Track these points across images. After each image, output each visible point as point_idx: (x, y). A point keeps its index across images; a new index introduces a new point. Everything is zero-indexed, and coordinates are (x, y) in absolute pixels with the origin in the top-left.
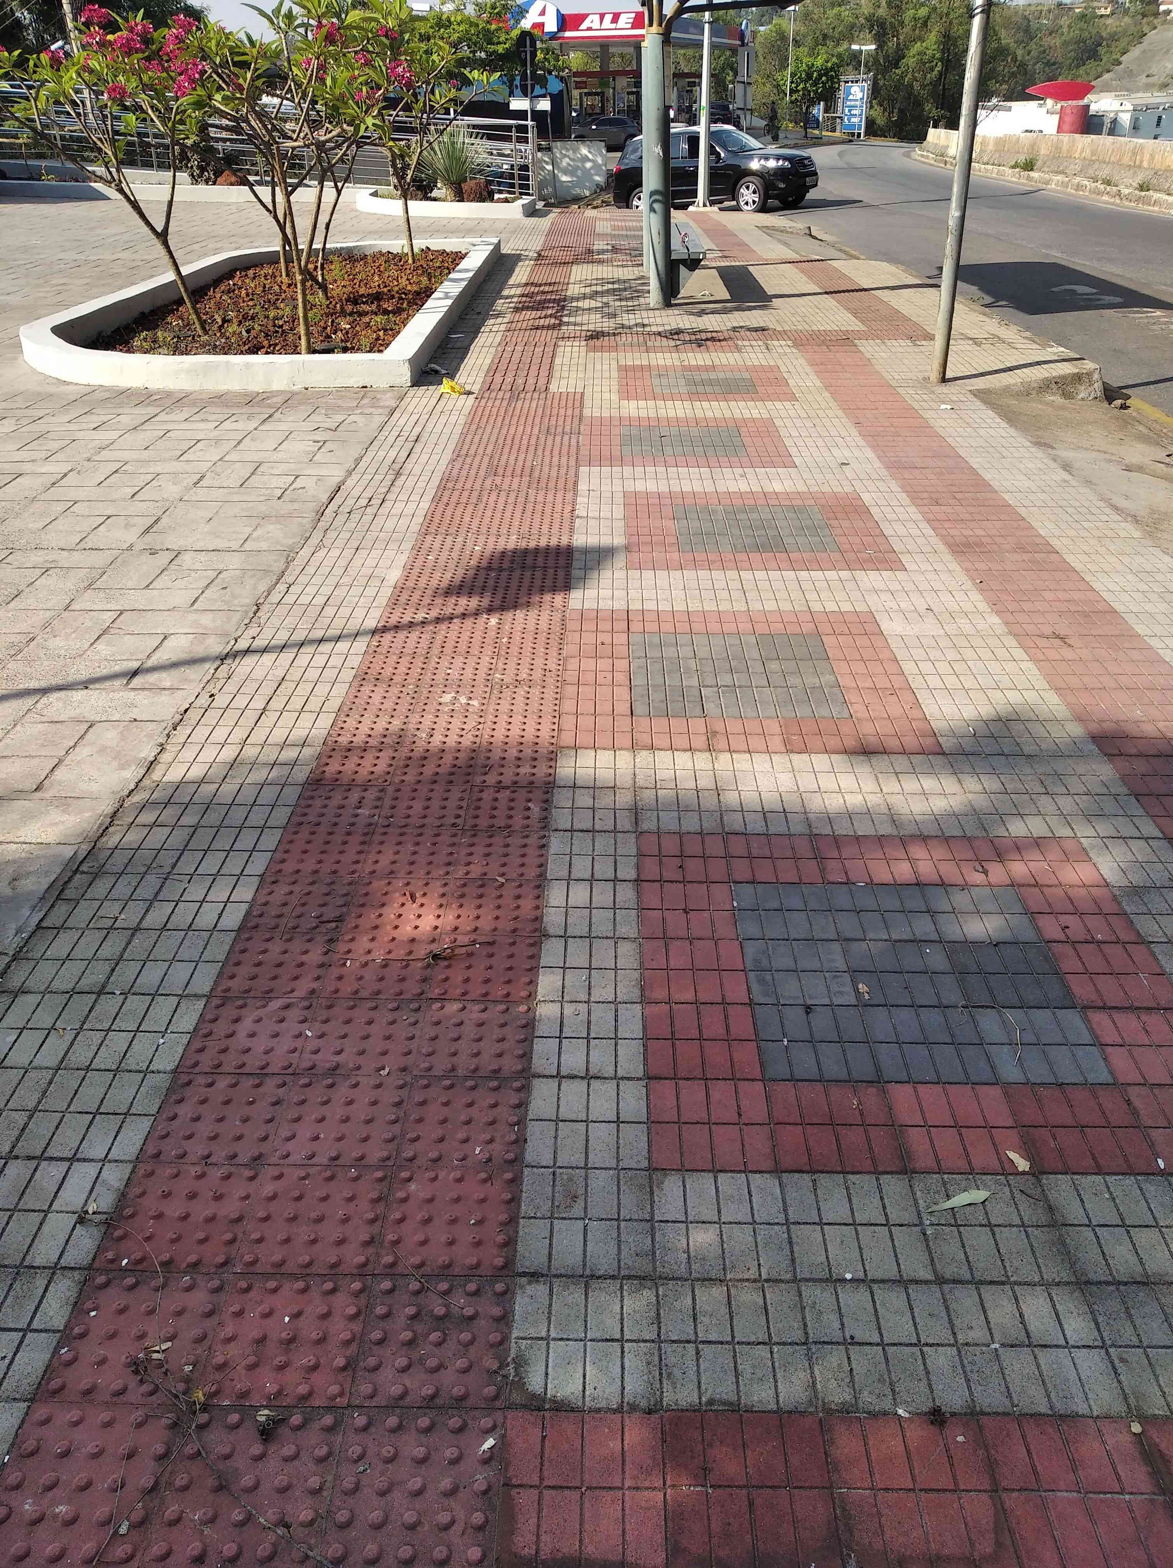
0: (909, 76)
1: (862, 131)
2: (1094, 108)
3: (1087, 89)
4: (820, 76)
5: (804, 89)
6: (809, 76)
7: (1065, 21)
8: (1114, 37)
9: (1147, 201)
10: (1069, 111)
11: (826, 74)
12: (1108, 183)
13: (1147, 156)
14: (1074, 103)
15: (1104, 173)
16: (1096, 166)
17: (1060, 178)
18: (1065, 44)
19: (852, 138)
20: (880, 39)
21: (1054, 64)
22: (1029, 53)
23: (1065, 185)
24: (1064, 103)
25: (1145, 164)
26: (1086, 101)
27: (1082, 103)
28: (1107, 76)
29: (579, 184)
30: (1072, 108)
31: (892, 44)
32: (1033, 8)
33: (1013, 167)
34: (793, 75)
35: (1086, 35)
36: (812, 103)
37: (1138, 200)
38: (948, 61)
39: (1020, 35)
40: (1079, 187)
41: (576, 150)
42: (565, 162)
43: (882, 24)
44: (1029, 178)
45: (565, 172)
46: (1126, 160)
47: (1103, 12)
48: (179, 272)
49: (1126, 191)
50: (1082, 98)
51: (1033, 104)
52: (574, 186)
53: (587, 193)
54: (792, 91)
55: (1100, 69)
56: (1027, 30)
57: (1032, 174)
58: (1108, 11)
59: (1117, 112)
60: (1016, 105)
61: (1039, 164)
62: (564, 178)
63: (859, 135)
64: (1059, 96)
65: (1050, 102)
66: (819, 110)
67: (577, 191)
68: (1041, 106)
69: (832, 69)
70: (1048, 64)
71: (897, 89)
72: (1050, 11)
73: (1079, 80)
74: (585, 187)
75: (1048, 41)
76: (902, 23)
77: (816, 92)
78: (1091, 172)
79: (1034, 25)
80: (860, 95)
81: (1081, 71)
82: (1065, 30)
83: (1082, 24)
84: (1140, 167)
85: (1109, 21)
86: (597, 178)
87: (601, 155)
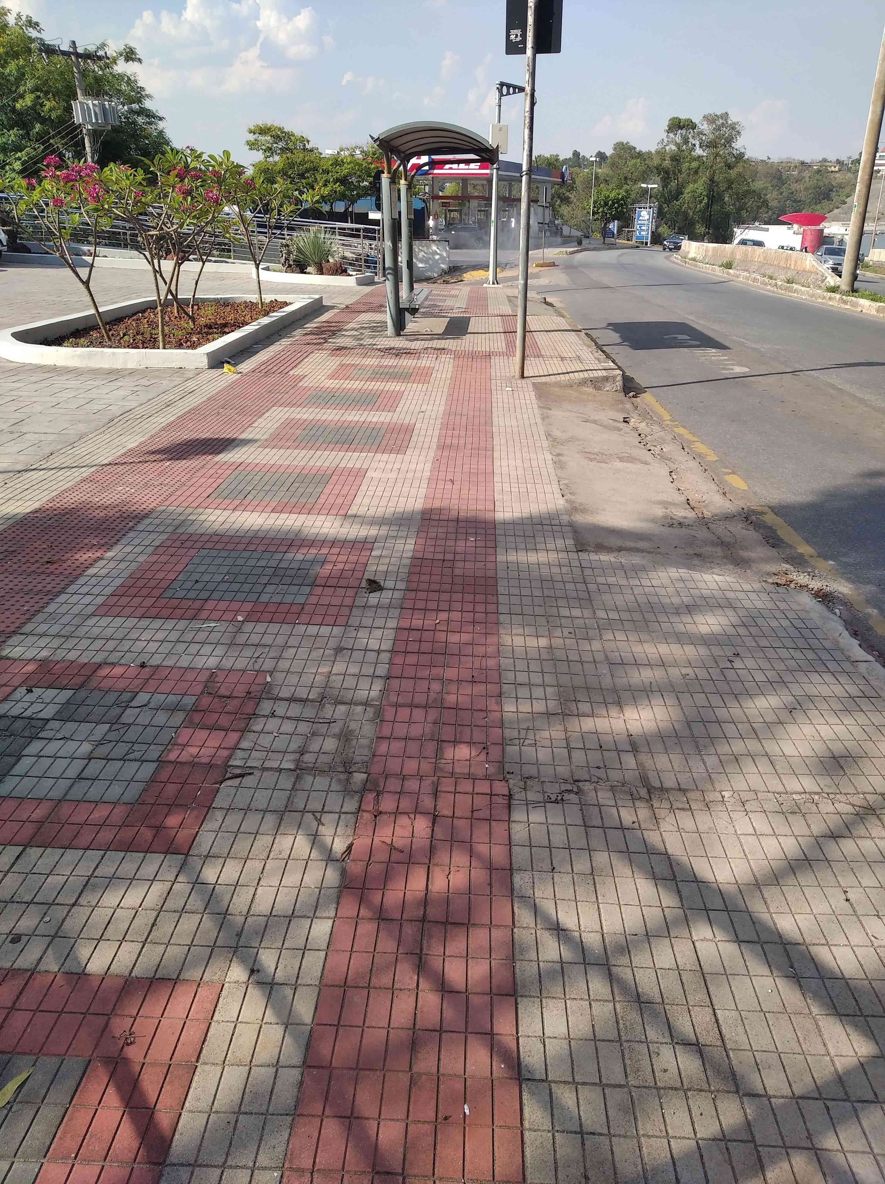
0: (686, 205)
1: (649, 241)
2: (826, 232)
3: (822, 219)
4: (614, 203)
5: (603, 212)
6: (606, 204)
7: (806, 174)
8: (841, 186)
9: (791, 290)
10: (809, 233)
11: (617, 203)
12: (771, 278)
13: (793, 263)
14: (813, 227)
15: (769, 272)
16: (766, 266)
17: (746, 274)
18: (806, 189)
19: (641, 244)
20: (665, 182)
21: (800, 201)
22: (781, 193)
23: (747, 278)
24: (805, 227)
25: (792, 267)
26: (821, 226)
27: (818, 228)
28: (836, 211)
29: (431, 269)
30: (811, 230)
31: (673, 184)
32: (784, 165)
33: (720, 266)
34: (595, 202)
35: (821, 184)
36: (608, 221)
37: (786, 289)
38: (713, 196)
39: (775, 182)
40: (755, 280)
41: (428, 247)
42: (421, 254)
43: (667, 172)
44: (728, 274)
45: (421, 261)
46: (782, 264)
47: (833, 169)
48: (97, 310)
49: (779, 283)
50: (819, 224)
51: (784, 227)
52: (427, 271)
53: (436, 275)
54: (594, 213)
55: (831, 206)
56: (780, 178)
57: (731, 271)
58: (837, 169)
59: (843, 235)
60: (771, 227)
61: (735, 265)
62: (420, 265)
63: (646, 243)
64: (802, 222)
65: (796, 227)
66: (614, 226)
67: (429, 274)
68: (789, 228)
69: (622, 199)
70: (795, 201)
71: (677, 213)
72: (796, 167)
73: (817, 213)
74: (434, 271)
75: (794, 186)
76: (680, 171)
77: (611, 214)
78: (762, 271)
79: (784, 177)
80: (647, 217)
81: (818, 207)
82: (807, 179)
83: (818, 177)
84: (789, 268)
85: (837, 175)
86: (443, 266)
87: (446, 251)
